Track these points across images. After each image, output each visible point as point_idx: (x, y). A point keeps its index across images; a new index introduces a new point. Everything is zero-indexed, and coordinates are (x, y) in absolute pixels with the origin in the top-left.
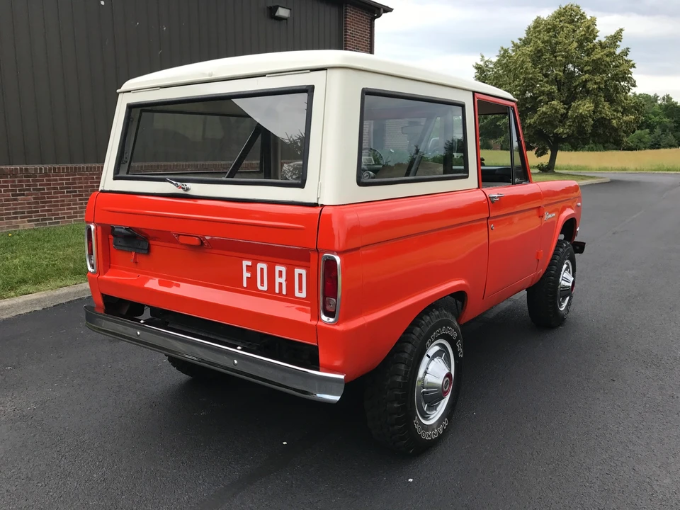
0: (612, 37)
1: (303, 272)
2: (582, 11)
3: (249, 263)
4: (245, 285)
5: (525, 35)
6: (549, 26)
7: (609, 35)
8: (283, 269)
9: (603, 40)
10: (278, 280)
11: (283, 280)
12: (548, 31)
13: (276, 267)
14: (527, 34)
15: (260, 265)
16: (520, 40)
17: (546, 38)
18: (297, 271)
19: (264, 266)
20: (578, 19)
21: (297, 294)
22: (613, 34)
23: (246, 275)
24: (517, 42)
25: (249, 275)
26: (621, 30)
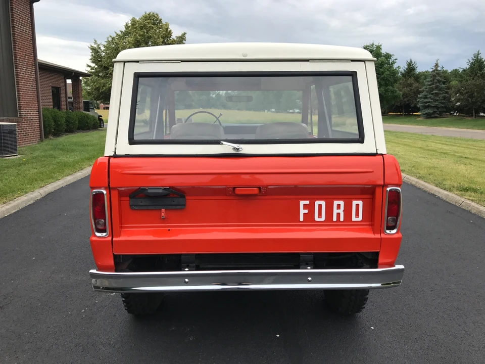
0: (180, 37)
1: (360, 203)
2: (160, 18)
3: (307, 202)
4: (302, 219)
5: (125, 29)
6: (141, 25)
7: (178, 36)
8: (342, 203)
9: (175, 39)
10: (335, 211)
11: (341, 211)
12: (141, 28)
13: (335, 202)
14: (126, 29)
15: (317, 203)
16: (122, 32)
17: (142, 33)
18: (354, 203)
19: (323, 203)
20: (158, 23)
21: (354, 219)
22: (180, 35)
23: (303, 211)
24: (119, 33)
25: (306, 211)
26: (185, 33)
